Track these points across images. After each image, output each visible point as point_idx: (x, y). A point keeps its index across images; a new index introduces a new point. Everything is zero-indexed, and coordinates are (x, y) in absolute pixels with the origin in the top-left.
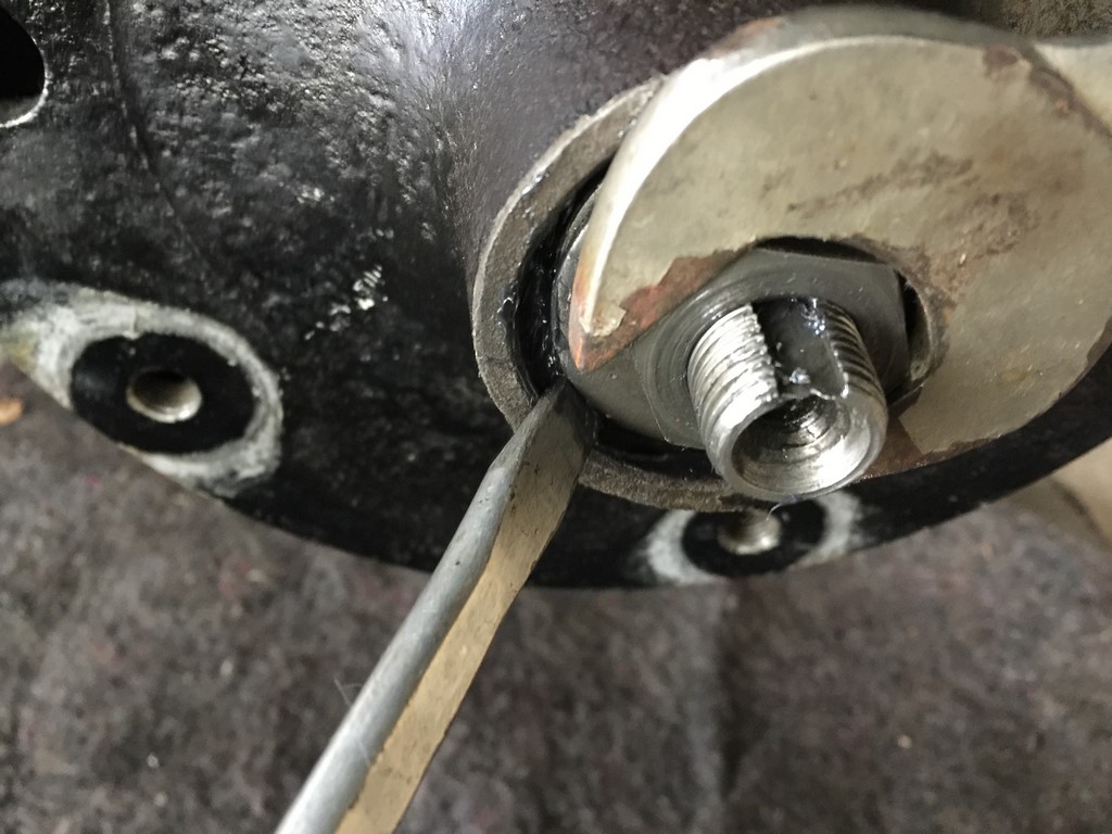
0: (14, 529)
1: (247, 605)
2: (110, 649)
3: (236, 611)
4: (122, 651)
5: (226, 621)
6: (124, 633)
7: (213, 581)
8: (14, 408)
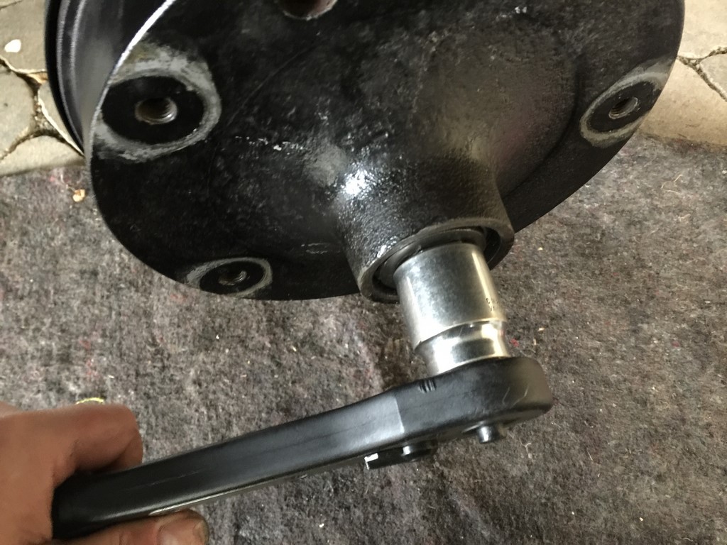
8: (83, 192)
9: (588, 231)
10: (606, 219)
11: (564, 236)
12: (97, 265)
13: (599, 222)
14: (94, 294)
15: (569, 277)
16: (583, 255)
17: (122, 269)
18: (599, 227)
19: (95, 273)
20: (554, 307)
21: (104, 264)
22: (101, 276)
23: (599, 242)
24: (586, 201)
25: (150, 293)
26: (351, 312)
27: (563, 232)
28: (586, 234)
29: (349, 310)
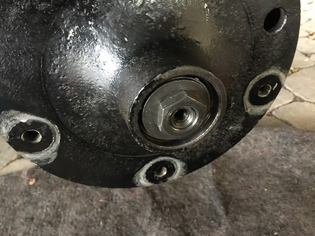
0: (42, 208)
1: (101, 208)
2: (73, 227)
3: (99, 210)
4: (76, 227)
5: (97, 213)
6: (75, 223)
7: (92, 205)
8: (34, 180)
9: (289, 179)
10: (298, 172)
11: (278, 182)
12: (34, 214)
13: (294, 174)
14: (30, 229)
15: (285, 203)
16: (290, 191)
17: (46, 216)
18: (295, 177)
19: (32, 219)
20: (281, 220)
21: (38, 214)
22: (35, 220)
23: (298, 184)
24: (284, 164)
25: (58, 227)
26: (164, 231)
27: (276, 181)
28: (289, 181)
29: (163, 229)
